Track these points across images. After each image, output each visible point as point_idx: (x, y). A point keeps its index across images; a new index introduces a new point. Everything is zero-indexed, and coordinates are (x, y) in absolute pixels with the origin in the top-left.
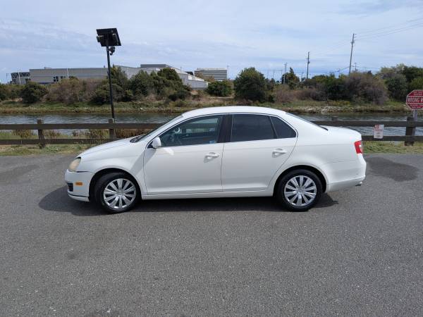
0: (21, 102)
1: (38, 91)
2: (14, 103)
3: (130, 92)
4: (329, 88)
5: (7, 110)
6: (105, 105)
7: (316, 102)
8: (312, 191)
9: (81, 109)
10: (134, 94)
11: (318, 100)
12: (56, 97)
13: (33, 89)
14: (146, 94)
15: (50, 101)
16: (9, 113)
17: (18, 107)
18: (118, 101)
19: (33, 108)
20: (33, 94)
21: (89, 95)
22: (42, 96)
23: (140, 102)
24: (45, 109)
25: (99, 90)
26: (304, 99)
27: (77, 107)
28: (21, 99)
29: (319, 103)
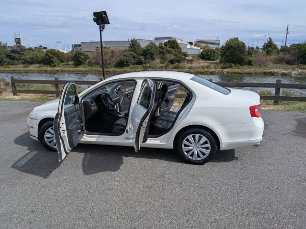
0: (72, 64)
1: (83, 57)
2: (68, 64)
3: (142, 58)
4: (301, 54)
5: (64, 69)
6: (125, 67)
7: (289, 66)
8: (207, 148)
9: (109, 69)
10: (145, 59)
11: (291, 64)
12: (94, 61)
13: (80, 55)
14: (153, 59)
15: (90, 64)
16: (65, 71)
17: (71, 67)
18: (134, 64)
19: (80, 68)
20: (80, 59)
21: (115, 60)
22: (86, 60)
23: (148, 65)
24: (87, 69)
25: (122, 56)
26: (279, 63)
27: (107, 68)
28: (73, 62)
29: (291, 66)
